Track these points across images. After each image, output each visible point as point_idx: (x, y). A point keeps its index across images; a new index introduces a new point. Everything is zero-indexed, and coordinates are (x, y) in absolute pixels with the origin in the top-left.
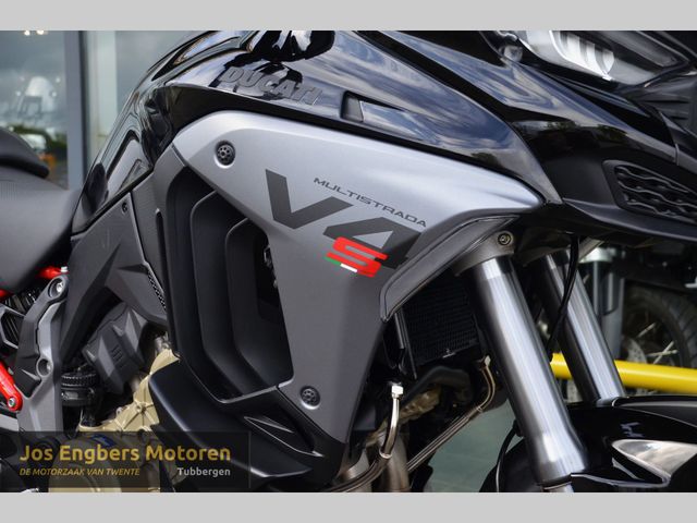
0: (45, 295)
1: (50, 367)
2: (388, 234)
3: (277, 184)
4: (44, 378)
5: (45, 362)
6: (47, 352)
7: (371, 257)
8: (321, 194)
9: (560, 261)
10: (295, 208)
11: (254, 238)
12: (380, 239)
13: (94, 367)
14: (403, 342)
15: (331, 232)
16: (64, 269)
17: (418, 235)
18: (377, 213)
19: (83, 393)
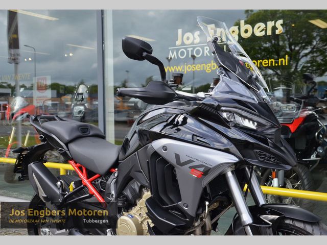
0: (112, 177)
1: (114, 196)
2: (203, 168)
3: (177, 156)
4: (113, 199)
5: (113, 195)
6: (113, 192)
7: (200, 173)
8: (188, 159)
9: (249, 168)
10: (181, 162)
11: (172, 168)
12: (202, 169)
13: (126, 197)
14: (208, 191)
15: (190, 167)
16: (116, 169)
17: (210, 168)
18: (201, 163)
19: (123, 203)
